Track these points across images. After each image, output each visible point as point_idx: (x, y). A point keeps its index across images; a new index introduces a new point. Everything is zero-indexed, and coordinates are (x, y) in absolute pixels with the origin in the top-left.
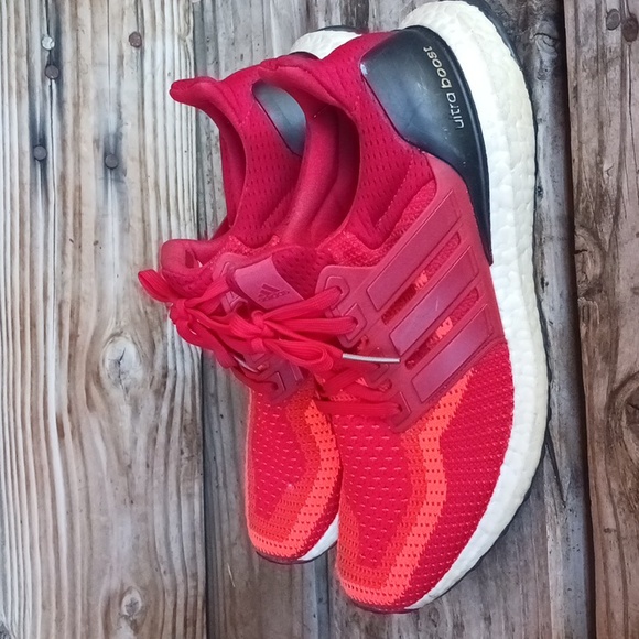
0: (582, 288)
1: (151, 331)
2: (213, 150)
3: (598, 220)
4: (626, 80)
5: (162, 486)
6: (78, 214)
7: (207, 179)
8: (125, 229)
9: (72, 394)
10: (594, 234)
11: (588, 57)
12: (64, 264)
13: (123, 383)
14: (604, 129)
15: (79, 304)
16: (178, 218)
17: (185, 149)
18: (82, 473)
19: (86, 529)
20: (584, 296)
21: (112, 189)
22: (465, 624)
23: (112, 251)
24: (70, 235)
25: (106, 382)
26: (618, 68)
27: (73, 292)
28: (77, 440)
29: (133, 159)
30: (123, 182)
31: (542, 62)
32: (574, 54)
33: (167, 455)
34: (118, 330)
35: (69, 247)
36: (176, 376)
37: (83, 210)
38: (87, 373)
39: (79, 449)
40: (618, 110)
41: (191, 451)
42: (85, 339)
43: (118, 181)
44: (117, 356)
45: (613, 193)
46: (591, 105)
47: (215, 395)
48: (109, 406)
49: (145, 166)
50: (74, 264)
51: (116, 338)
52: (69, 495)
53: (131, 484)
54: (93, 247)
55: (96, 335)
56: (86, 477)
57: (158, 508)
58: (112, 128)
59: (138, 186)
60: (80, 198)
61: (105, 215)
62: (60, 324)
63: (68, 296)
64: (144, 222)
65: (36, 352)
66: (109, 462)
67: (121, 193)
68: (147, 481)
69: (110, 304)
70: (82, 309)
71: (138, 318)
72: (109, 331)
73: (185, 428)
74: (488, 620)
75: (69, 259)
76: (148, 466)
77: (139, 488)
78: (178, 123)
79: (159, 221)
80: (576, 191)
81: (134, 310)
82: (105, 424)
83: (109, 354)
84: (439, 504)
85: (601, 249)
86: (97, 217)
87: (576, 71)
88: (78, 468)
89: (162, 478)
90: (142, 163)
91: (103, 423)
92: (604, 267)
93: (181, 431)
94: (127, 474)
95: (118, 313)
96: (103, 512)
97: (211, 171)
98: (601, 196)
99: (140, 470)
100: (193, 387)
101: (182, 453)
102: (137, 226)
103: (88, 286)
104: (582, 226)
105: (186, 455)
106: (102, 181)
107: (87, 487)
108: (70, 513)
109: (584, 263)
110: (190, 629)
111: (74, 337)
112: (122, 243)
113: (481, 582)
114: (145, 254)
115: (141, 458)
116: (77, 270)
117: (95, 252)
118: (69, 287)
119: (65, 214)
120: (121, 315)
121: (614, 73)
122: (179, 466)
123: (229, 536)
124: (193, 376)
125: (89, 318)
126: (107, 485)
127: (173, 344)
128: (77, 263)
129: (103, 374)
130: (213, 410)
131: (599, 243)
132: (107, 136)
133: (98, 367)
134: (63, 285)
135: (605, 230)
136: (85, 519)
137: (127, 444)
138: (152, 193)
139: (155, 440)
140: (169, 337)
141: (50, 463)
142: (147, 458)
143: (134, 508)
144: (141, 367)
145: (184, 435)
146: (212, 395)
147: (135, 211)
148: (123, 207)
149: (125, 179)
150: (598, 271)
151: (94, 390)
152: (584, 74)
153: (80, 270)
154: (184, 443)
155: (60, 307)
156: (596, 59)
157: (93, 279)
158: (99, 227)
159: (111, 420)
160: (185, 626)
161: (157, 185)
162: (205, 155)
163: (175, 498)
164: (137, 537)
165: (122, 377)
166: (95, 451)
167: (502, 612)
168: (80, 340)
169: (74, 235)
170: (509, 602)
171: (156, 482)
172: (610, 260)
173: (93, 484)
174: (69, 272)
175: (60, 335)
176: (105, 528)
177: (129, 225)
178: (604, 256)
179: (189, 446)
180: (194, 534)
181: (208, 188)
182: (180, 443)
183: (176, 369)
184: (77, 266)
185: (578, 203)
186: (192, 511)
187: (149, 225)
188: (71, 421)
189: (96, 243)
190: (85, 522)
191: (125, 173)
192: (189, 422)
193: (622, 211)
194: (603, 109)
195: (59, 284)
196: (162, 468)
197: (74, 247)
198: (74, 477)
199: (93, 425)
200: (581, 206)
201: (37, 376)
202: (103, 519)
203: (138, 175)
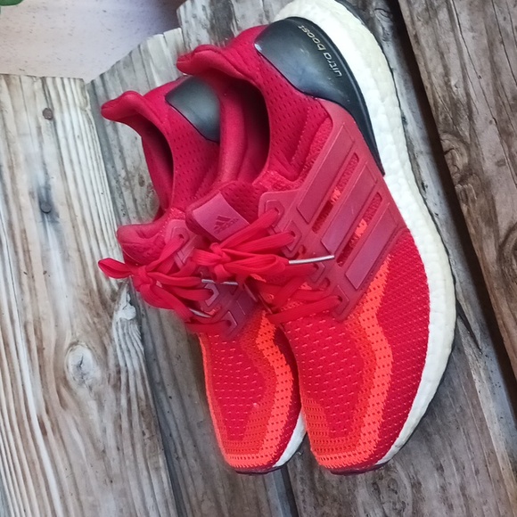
0: (456, 177)
1: (101, 337)
2: (123, 189)
3: (456, 122)
4: (453, 16)
5: (133, 464)
6: (27, 252)
7: (121, 213)
8: (66, 258)
9: (47, 397)
10: (457, 135)
11: (420, 10)
12: (22, 292)
13: (86, 383)
14: (445, 56)
15: (40, 322)
16: (106, 245)
17: (101, 192)
18: (66, 462)
19: (79, 510)
20: (459, 183)
21: (50, 229)
22: (421, 480)
23: (59, 277)
24: (23, 269)
25: (73, 384)
26: (445, 9)
27: (34, 315)
28: (58, 436)
29: (62, 204)
30: (57, 222)
31: (383, 28)
32: (408, 13)
33: (132, 437)
34: (75, 340)
35: (25, 278)
36: (127, 371)
37: (30, 247)
38: (56, 379)
39: (60, 441)
40: (452, 39)
41: (151, 432)
42: (49, 352)
43: (54, 222)
44: (77, 361)
45: (464, 99)
46: (431, 43)
47: (162, 383)
48: (79, 404)
49: (73, 208)
50: (30, 291)
51: (75, 347)
52: (59, 482)
53: (108, 468)
54: (43, 276)
55: (58, 347)
56: (71, 465)
57: (133, 483)
58: (42, 182)
59: (70, 225)
60: (26, 239)
61: (48, 250)
62: (28, 341)
63: (30, 317)
64: (79, 251)
65: (12, 366)
66: (86, 450)
67: (58, 231)
68: (120, 462)
69: (65, 319)
70: (43, 327)
71: (89, 329)
72: (68, 341)
73: (143, 413)
74: (440, 468)
75: (26, 288)
76: (118, 449)
77: (115, 464)
78: (92, 172)
79: (91, 249)
80: (433, 108)
81: (85, 323)
82: (78, 419)
83: (71, 361)
84: (388, 365)
85: (465, 143)
86: (42, 251)
87: (413, 23)
88: (63, 459)
89: (132, 457)
90: (70, 206)
91: (76, 418)
92: (469, 155)
93: (139, 416)
94: (103, 458)
95: (72, 326)
96: (90, 492)
97: (124, 206)
98: (454, 105)
99: (113, 454)
100: (143, 378)
101: (144, 434)
102: (74, 255)
103: (44, 307)
104: (445, 132)
105: (147, 435)
106: (41, 224)
107: (73, 473)
108: (63, 497)
109: (453, 158)
111: (40, 350)
112: (65, 271)
113: (427, 440)
114: (85, 276)
115: (111, 442)
116: (34, 296)
117: (46, 280)
118: (29, 310)
119: (16, 252)
120: (75, 327)
121: (443, 15)
122: (144, 445)
123: (196, 496)
124: (141, 369)
125: (50, 334)
126: (90, 471)
127: (120, 346)
128: (33, 290)
129: (70, 377)
130: (162, 395)
131: (461, 139)
132: (39, 189)
133: (64, 372)
134: (25, 309)
135: (464, 129)
136: (75, 500)
137: (98, 433)
138: (81, 229)
139: (120, 427)
140: (116, 340)
141: (39, 457)
142: (117, 442)
143: (114, 485)
144: (98, 368)
145: (142, 419)
146: (159, 384)
147: (71, 243)
148: (61, 243)
149: (58, 220)
150: (466, 160)
151: (64, 391)
152: (420, 23)
153: (36, 295)
154: (144, 426)
155: (25, 327)
156: (427, 10)
157: (47, 302)
158: (45, 259)
159: (82, 415)
161: (84, 222)
162: (117, 195)
163: (145, 473)
164: (121, 511)
165: (85, 378)
166: (74, 442)
167: (451, 457)
168: (45, 352)
169: (28, 270)
170: (455, 446)
171: (127, 462)
172: (473, 149)
173: (77, 471)
174: (27, 298)
175: (29, 350)
176: (94, 507)
177: (69, 256)
178: (468, 147)
179: (149, 427)
180: (166, 502)
181: (124, 220)
182: (141, 427)
183: (126, 365)
184: (33, 291)
185: (438, 116)
186: (161, 482)
187: (84, 253)
188: (50, 420)
189: (45, 273)
190: (77, 504)
191: (58, 216)
192: (144, 407)
193: (474, 109)
194: (441, 43)
195: (21, 309)
196: (131, 449)
197: (29, 278)
198: (61, 467)
199: (68, 420)
200: (441, 118)
201: (17, 387)
202: (91, 499)
203: (68, 216)
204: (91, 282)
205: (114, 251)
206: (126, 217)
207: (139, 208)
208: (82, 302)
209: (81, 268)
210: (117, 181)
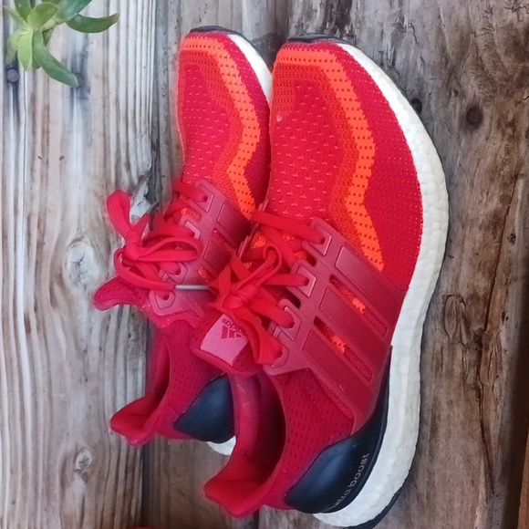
1: (107, 235)
2: (170, 66)
5: (112, 365)
6: (46, 132)
7: (161, 92)
8: (88, 143)
9: (38, 295)
12: (33, 179)
13: (82, 281)
15: (45, 215)
16: (135, 131)
17: (144, 65)
18: (45, 360)
19: (48, 405)
21: (77, 106)
23: (76, 165)
24: (39, 152)
25: (68, 281)
27: (40, 206)
28: (42, 333)
29: (97, 76)
30: (87, 99)
33: (117, 338)
34: (80, 236)
35: (38, 163)
37: (51, 128)
38: (52, 275)
39: (43, 341)
41: (137, 334)
42: (50, 246)
43: (83, 98)
44: (77, 259)
48: (70, 302)
49: (108, 83)
50: (42, 178)
51: (77, 243)
52: (34, 380)
53: (86, 365)
54: (58, 162)
55: (60, 242)
56: (49, 363)
57: (108, 383)
58: (79, 48)
59: (100, 102)
60: (48, 116)
61: (70, 132)
62: (29, 235)
63: (36, 208)
64: (105, 136)
65: (8, 261)
66: (68, 348)
67: (85, 110)
68: (99, 363)
69: (73, 212)
70: (48, 220)
71: (97, 224)
72: (72, 236)
73: (133, 315)
75: (37, 175)
76: (101, 349)
77: (93, 365)
78: (139, 39)
79: (118, 135)
81: (94, 217)
82: (66, 318)
83: (70, 257)
86: (64, 133)
88: (42, 357)
89: (112, 359)
90: (105, 80)
91: (64, 317)
93: (129, 319)
94: (84, 359)
95: (79, 221)
96: (63, 390)
97: (166, 86)
99: (94, 354)
101: (130, 336)
102: (98, 140)
103: (54, 198)
105: (133, 337)
106: (68, 99)
107: (49, 372)
108: (35, 394)
110: (130, 475)
111: (40, 245)
112: (85, 157)
114: (105, 165)
115: (95, 342)
116: (44, 184)
117: (61, 167)
118: (37, 200)
119: (34, 133)
120: (82, 222)
122: (126, 348)
125: (54, 227)
126: (67, 369)
128: (44, 177)
129: (66, 275)
132: (74, 56)
133: (61, 269)
134: (32, 198)
136: (47, 397)
137: (83, 332)
138: (112, 108)
139: (108, 327)
141: (18, 356)
142: (101, 342)
143: (89, 383)
144: (98, 266)
145: (132, 321)
147: (97, 126)
148: (86, 124)
149: (89, 96)
151: (57, 289)
153: (47, 184)
154: (131, 328)
155: (29, 219)
157: (58, 192)
158: (65, 143)
159: (71, 313)
160: (126, 472)
161: (117, 101)
163: (122, 373)
164: (90, 407)
165: (81, 276)
166: (57, 341)
168: (45, 247)
169: (43, 153)
171: (107, 363)
173: (54, 368)
174: (37, 186)
175: (29, 244)
176: (64, 404)
177: (92, 140)
179: (136, 330)
181: (162, 101)
182: (128, 328)
184: (45, 179)
186: (136, 382)
187: (109, 138)
188: (37, 318)
189: (62, 158)
190: (47, 400)
191: (89, 91)
195: (28, 198)
196: (113, 349)
197: (43, 163)
198: (39, 365)
199: (55, 320)
201: (8, 283)
202: (62, 396)
203: (101, 92)
204: (110, 172)
205: (143, 139)
206: (165, 99)
208: (96, 194)
209: (102, 155)
210: (166, 53)
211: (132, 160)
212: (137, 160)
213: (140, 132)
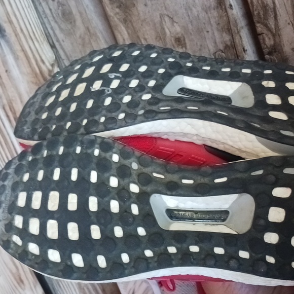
0: (266, 51)
3: (266, 18)
7: (43, 16)
8: (16, 58)
10: (266, 26)
15: (11, 103)
16: (38, 42)
17: (27, 6)
20: (267, 54)
23: (15, 72)
27: (7, 99)
29: (5, 22)
30: (6, 36)
43: (3, 36)
45: (271, 5)
49: (13, 23)
54: (6, 74)
59: (13, 35)
61: (5, 56)
62: (8, 116)
63: (5, 102)
64: (23, 51)
67: (8, 42)
70: (14, 105)
79: (30, 47)
80: (250, 5)
85: (271, 32)
90: (11, 22)
92: (275, 40)
97: (44, 11)
98: (265, 7)
102: (21, 54)
103: (12, 93)
104: (258, 22)
109: (264, 39)
112: (18, 66)
114: (30, 66)
117: (8, 76)
118: (3, 97)
131: (269, 29)
135: (272, 23)
138: (21, 35)
147: (17, 47)
148: (11, 49)
149: (6, 34)
150: (272, 43)
153: (5, 87)
155: (4, 109)
157: (13, 89)
158: (5, 63)
161: (22, 30)
162: (37, 4)
172: (277, 37)
177: (18, 56)
178: (274, 35)
181: (45, 20)
185: (253, 11)
187: (26, 51)
189: (6, 71)
191: (5, 31)
193: (278, 13)
200: (256, 13)
201: (8, 144)
203: (11, 29)
204: (35, 68)
205: (44, 44)
207: (54, 15)
208: (33, 83)
209: (27, 61)
211: (44, 58)
212: (46, 56)
213: (41, 41)
